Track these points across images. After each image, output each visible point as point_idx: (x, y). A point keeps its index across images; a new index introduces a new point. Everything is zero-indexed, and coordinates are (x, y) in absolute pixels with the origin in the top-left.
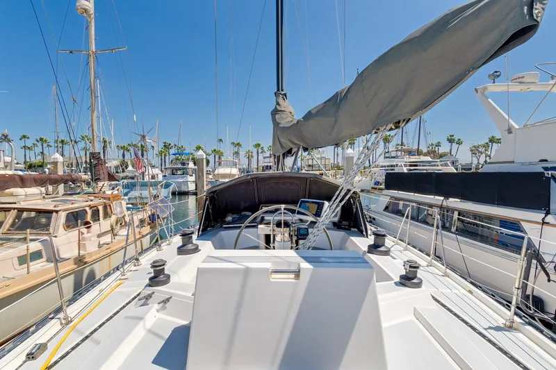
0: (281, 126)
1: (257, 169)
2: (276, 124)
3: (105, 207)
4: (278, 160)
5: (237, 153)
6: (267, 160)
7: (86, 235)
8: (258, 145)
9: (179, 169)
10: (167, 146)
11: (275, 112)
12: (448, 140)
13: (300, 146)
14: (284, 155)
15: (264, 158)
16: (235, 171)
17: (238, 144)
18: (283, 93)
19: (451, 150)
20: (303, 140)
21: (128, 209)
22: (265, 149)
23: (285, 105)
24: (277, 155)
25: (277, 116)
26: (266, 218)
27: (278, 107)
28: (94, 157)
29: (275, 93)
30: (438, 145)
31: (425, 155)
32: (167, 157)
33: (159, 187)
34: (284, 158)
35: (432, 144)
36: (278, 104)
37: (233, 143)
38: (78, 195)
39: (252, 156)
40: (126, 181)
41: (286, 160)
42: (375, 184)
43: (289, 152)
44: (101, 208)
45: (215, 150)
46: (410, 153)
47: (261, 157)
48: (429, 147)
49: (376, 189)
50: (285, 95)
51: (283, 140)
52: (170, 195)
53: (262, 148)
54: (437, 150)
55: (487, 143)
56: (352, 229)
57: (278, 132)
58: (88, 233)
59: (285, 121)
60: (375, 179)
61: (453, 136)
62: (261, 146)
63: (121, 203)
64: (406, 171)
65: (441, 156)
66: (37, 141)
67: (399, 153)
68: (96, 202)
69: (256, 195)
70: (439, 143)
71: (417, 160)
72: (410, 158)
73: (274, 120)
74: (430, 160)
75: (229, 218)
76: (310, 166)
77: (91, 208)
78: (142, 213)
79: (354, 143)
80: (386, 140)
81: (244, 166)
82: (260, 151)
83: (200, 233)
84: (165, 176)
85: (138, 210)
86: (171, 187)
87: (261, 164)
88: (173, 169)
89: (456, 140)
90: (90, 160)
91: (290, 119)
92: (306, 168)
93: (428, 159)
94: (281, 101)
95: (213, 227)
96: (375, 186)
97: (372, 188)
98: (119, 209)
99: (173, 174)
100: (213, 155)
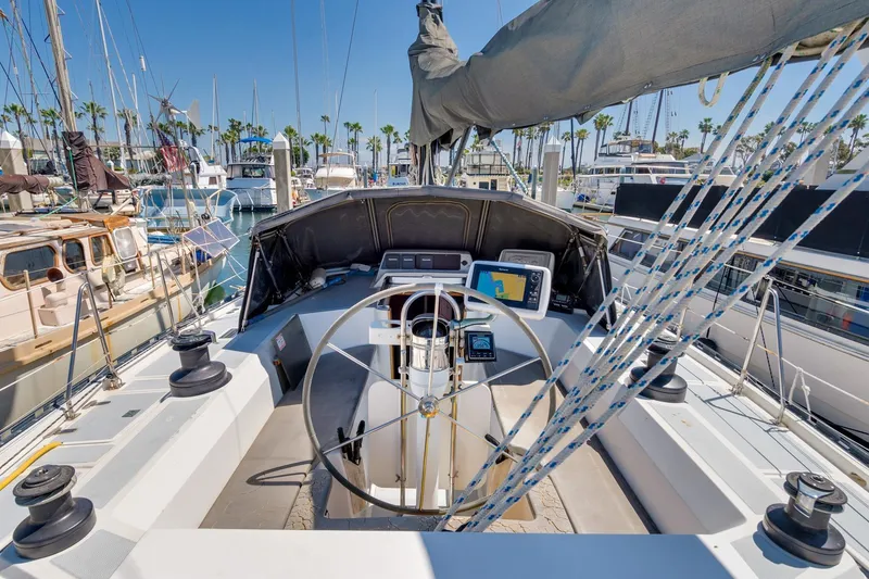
0: (430, 77)
1: (387, 169)
2: (419, 74)
3: (96, 240)
4: (422, 155)
5: (354, 142)
6: (404, 155)
7: (55, 295)
8: (388, 129)
9: (255, 167)
10: (235, 127)
11: (418, 49)
12: (701, 126)
13: (471, 124)
14: (434, 144)
15: (399, 151)
16: (349, 173)
17: (356, 126)
18: (434, 6)
19: (703, 145)
20: (480, 110)
21: (152, 240)
22: (402, 136)
23: (440, 34)
24: (419, 144)
25: (421, 58)
26: (395, 280)
27: (424, 39)
28: (71, 142)
29: (418, 7)
30: (684, 135)
31: (663, 151)
32: (237, 146)
33: (209, 200)
34: (433, 152)
35: (674, 135)
36: (423, 31)
37: (347, 124)
38: (44, 216)
39: (379, 148)
40: (149, 188)
41: (436, 157)
42: (581, 198)
43: (445, 139)
44: (85, 242)
45: (317, 136)
46: (641, 147)
47: (394, 148)
48: (668, 139)
49: (581, 207)
50: (439, 11)
51: (432, 111)
52: (231, 215)
53: (396, 134)
54: (680, 143)
55: (763, 135)
56: (576, 311)
57: (424, 94)
58: (59, 290)
59: (440, 66)
60: (579, 191)
61: (709, 120)
62: (395, 131)
63: (129, 231)
64: (655, 182)
65: (687, 154)
66: (6, 110)
67: (620, 148)
68: (75, 230)
69: (375, 233)
70: (686, 131)
71: (651, 160)
72: (640, 156)
73: (414, 67)
74: (673, 160)
75: (319, 282)
76: (475, 166)
77: (64, 241)
78: (174, 248)
79: (548, 129)
80: (601, 125)
81: (366, 165)
82: (392, 138)
83: (244, 322)
84: (230, 179)
85: (169, 241)
86: (233, 201)
87: (393, 161)
88: (244, 167)
89: (715, 127)
90: (65, 147)
91: (447, 62)
92: (469, 171)
93: (671, 158)
94: (430, 25)
95: (280, 301)
96: (579, 203)
97: (574, 206)
98: (126, 243)
99: (245, 176)
100: (314, 144)
